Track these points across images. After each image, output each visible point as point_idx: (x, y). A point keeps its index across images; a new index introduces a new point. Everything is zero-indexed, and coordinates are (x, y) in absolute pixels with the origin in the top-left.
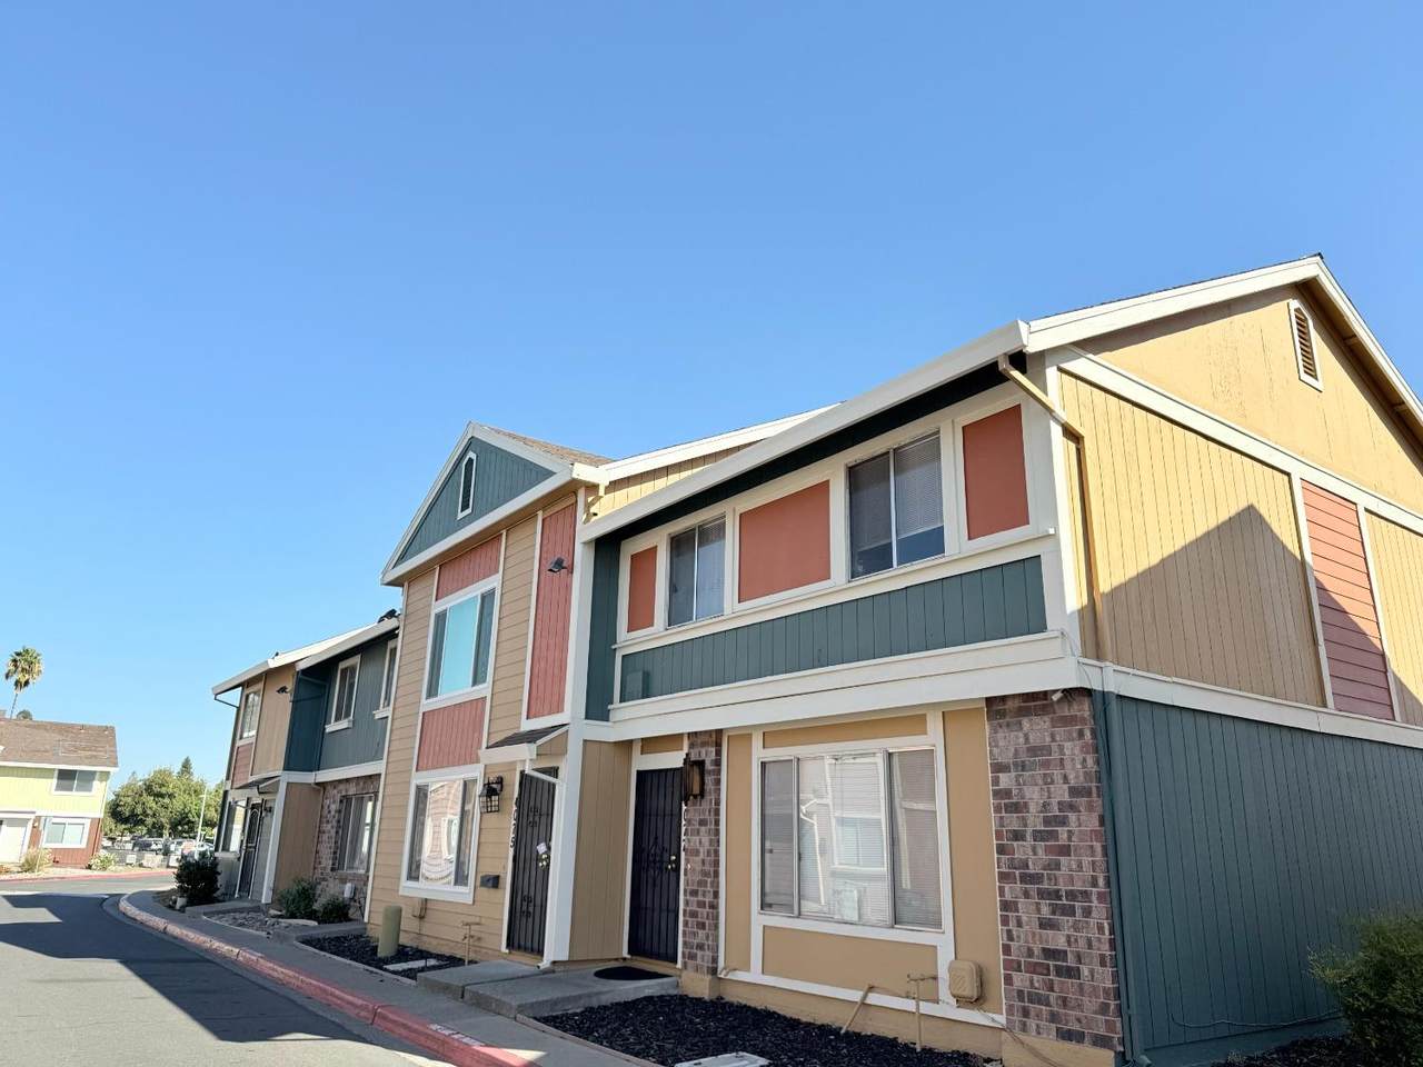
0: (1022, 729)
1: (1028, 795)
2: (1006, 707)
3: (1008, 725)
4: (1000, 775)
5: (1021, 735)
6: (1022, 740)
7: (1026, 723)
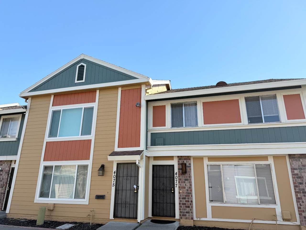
0: (300, 161)
1: (303, 175)
2: (295, 156)
3: (296, 160)
4: (295, 171)
5: (300, 162)
6: (300, 163)
7: (301, 160)
